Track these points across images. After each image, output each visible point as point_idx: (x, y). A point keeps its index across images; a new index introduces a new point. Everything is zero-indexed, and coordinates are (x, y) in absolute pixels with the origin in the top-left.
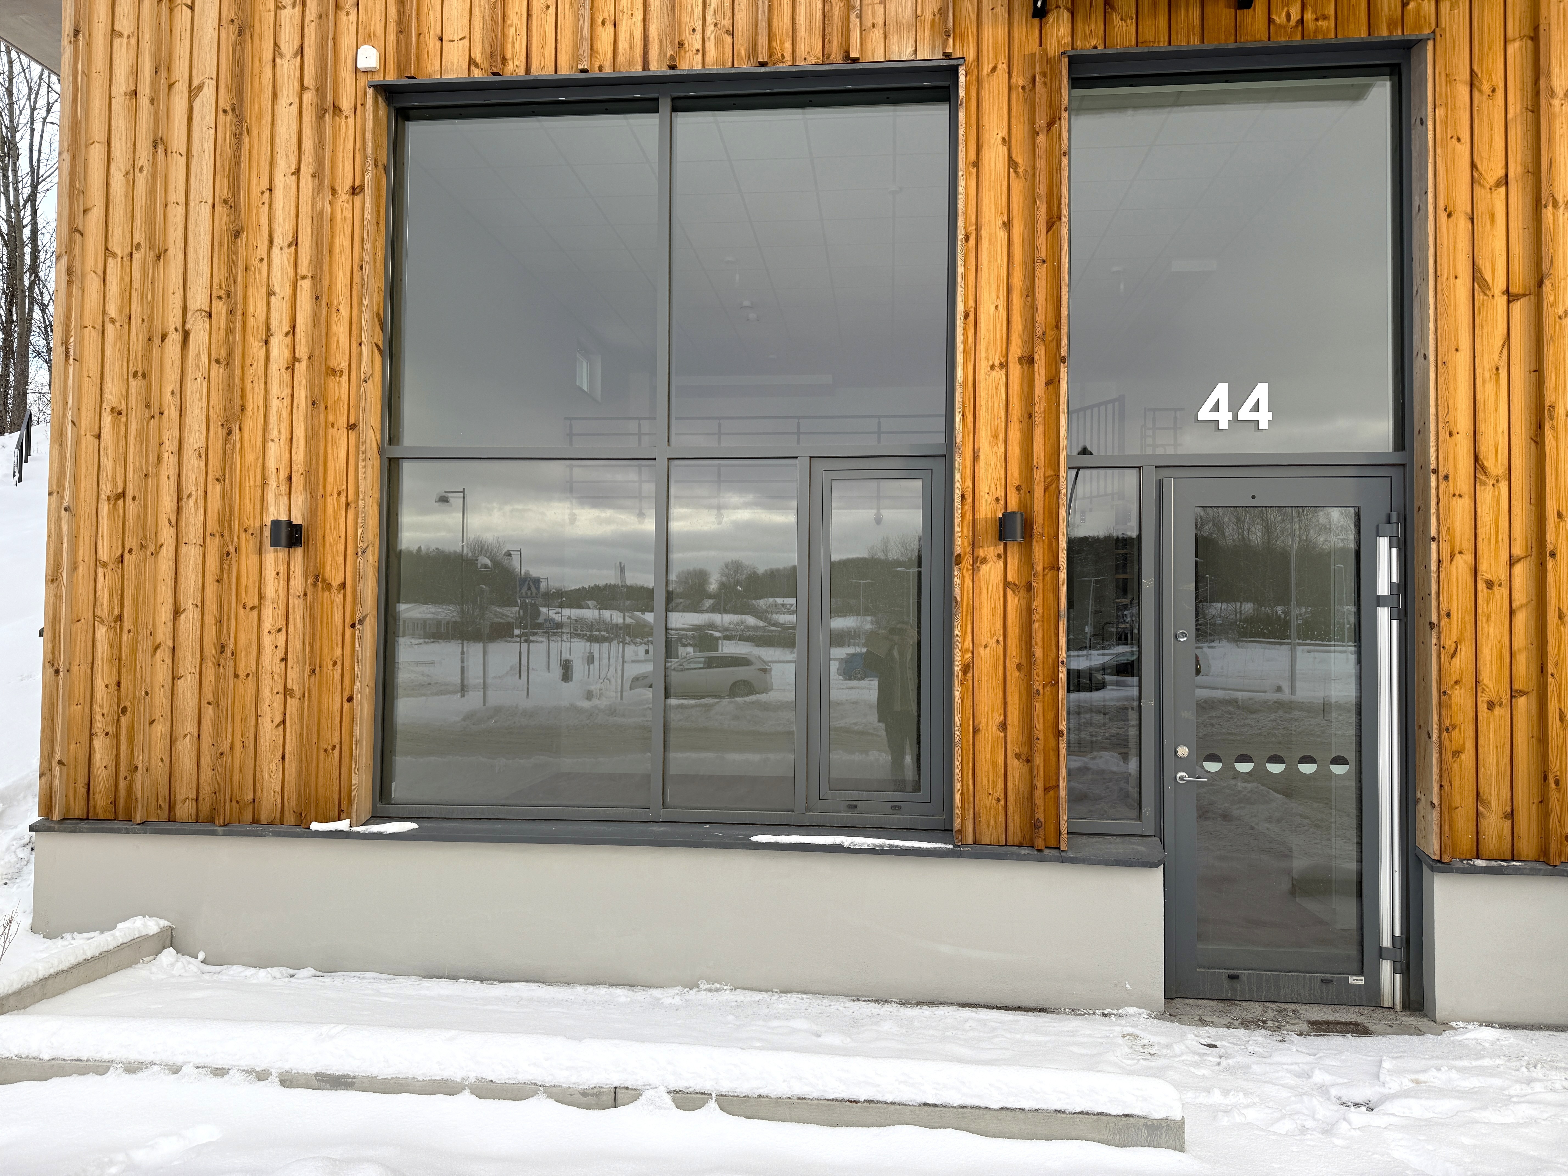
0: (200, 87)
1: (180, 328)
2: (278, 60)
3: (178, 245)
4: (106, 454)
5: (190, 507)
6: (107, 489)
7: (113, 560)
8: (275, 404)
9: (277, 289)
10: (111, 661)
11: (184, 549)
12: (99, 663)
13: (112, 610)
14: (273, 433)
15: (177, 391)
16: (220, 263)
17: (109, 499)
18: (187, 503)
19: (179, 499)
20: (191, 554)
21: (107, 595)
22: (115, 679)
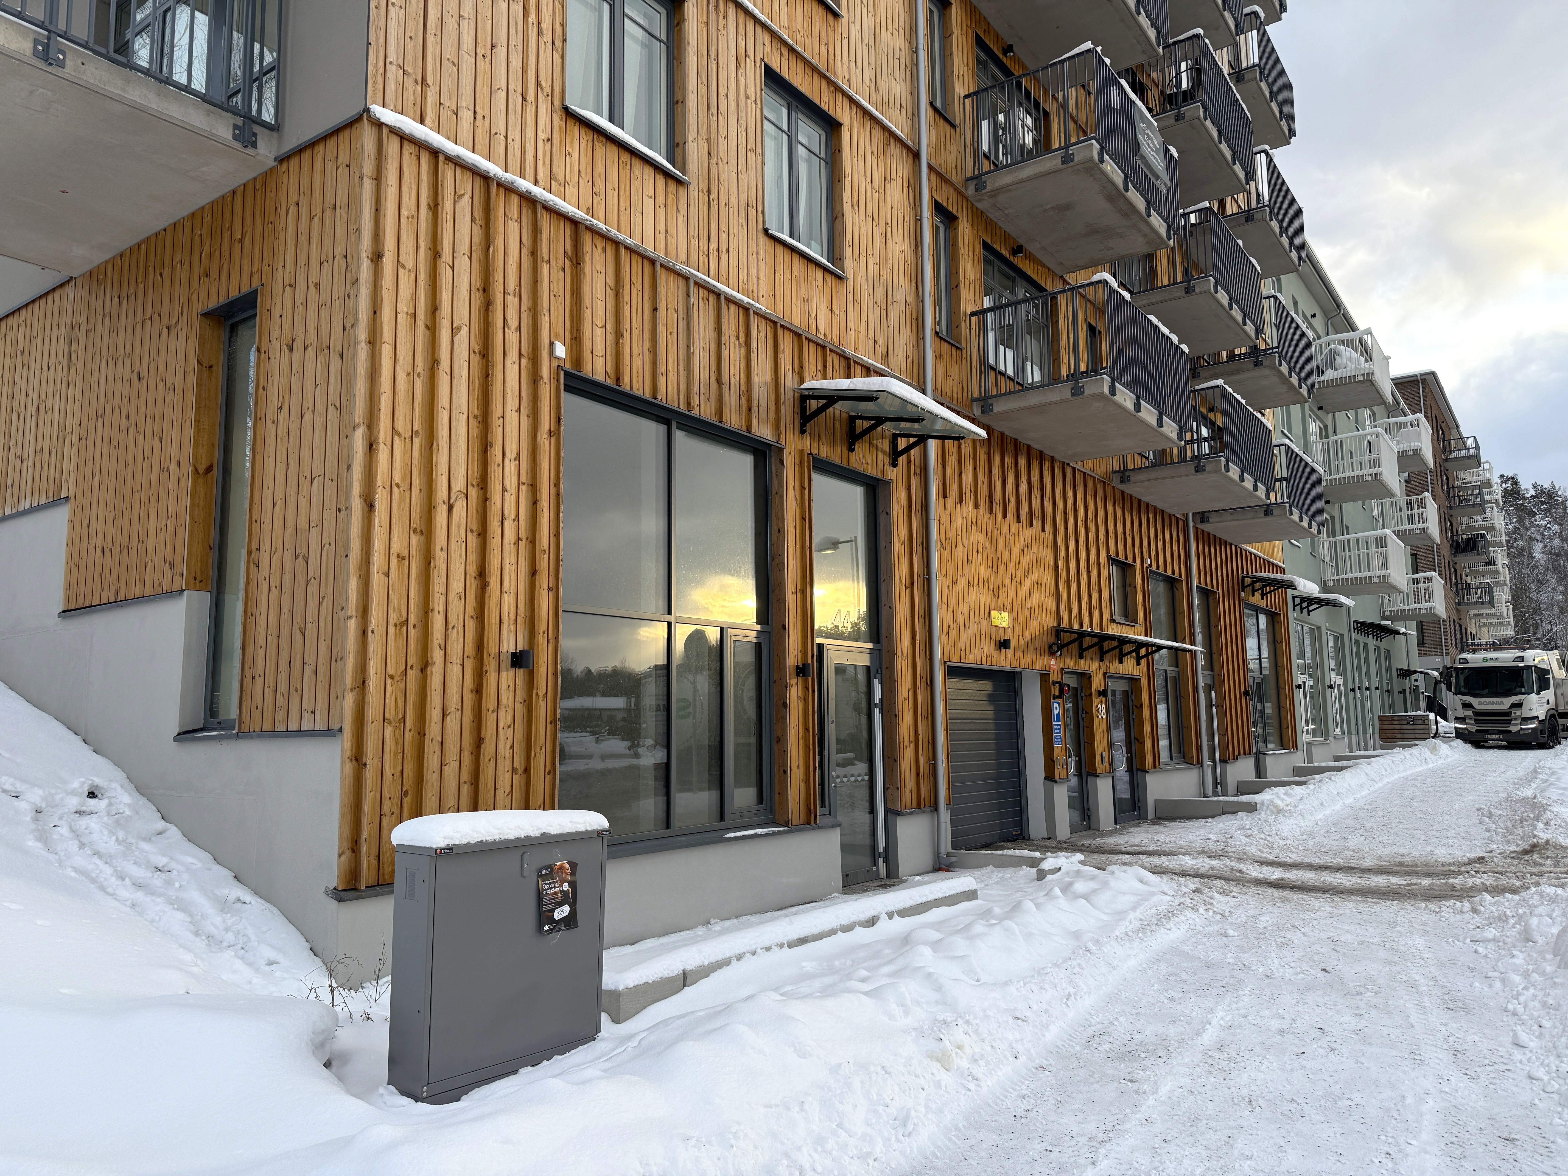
0: (459, 329)
1: (447, 501)
2: (506, 329)
3: (445, 439)
4: (393, 590)
5: (453, 634)
6: (393, 618)
7: (399, 673)
8: (507, 567)
9: (508, 487)
10: (396, 754)
11: (449, 666)
12: (387, 757)
13: (397, 714)
14: (506, 587)
15: (445, 548)
16: (473, 460)
17: (396, 625)
18: (452, 633)
19: (446, 629)
20: (454, 670)
21: (393, 703)
22: (399, 768)
